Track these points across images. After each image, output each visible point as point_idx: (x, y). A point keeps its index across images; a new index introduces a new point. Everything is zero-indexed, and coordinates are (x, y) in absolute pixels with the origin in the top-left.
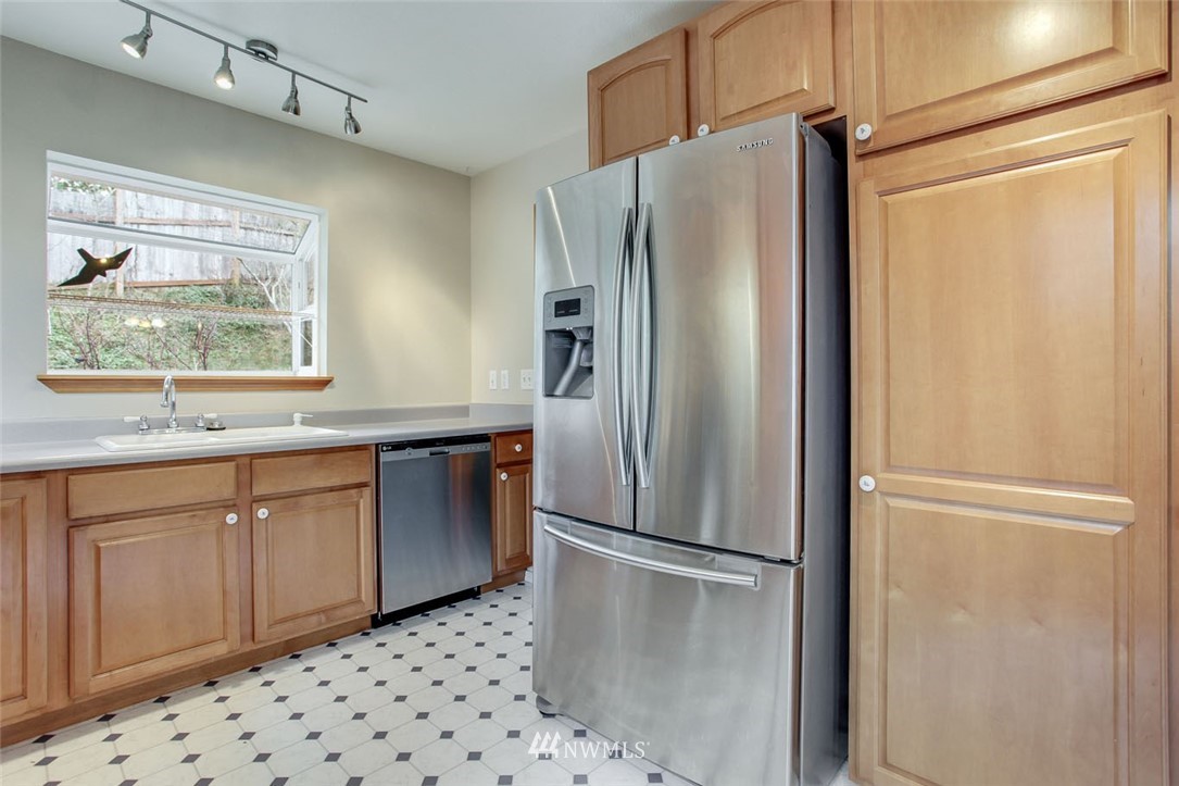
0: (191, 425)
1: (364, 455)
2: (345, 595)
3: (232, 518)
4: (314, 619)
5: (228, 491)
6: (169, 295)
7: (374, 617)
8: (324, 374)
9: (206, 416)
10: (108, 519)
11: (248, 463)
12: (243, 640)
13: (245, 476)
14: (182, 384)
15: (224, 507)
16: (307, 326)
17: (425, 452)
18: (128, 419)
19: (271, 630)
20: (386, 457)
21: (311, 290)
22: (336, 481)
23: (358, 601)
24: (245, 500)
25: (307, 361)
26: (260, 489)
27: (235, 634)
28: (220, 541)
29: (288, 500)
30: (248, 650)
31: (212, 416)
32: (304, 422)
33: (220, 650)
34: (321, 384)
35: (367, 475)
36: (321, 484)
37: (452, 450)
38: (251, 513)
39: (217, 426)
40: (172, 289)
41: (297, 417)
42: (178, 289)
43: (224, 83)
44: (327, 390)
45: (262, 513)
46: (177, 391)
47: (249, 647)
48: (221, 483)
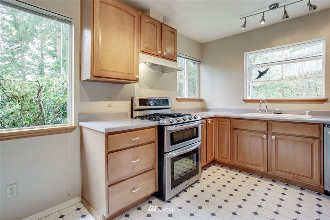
3: (264, 136)
5: (265, 129)
9: (275, 110)
10: (239, 129)
11: (271, 123)
12: (268, 171)
13: (270, 127)
15: (264, 133)
18: (257, 109)
19: (276, 172)
20: (326, 129)
24: (270, 133)
26: (274, 131)
27: (266, 167)
30: (270, 174)
31: (278, 110)
32: (310, 114)
33: (262, 170)
34: (323, 101)
39: (279, 113)
41: (307, 112)
43: (263, 23)
44: (324, 103)
45: (273, 137)
46: (267, 103)
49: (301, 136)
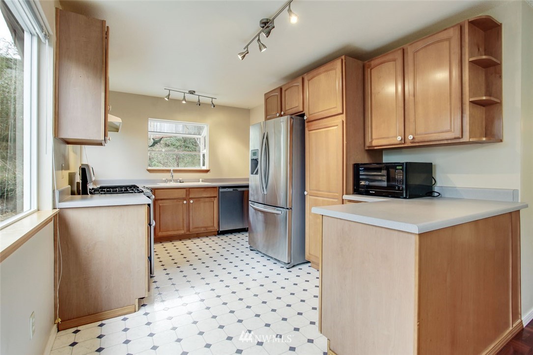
0: (176, 181)
1: (215, 189)
2: (210, 224)
3: (185, 202)
4: (203, 229)
5: (184, 196)
6: (166, 140)
7: (218, 231)
8: (208, 169)
9: (179, 179)
10: (161, 200)
11: (189, 190)
12: (187, 231)
13: (188, 193)
14: (175, 171)
15: (183, 199)
16: (204, 155)
17: (231, 190)
18: (163, 179)
19: (193, 230)
20: (221, 190)
21: (205, 146)
22: (208, 195)
23: (213, 226)
24: (188, 198)
25: (204, 165)
26: (191, 196)
27: (185, 229)
28: (182, 207)
29: (197, 199)
31: (181, 179)
32: (202, 181)
33: (182, 232)
34: (207, 171)
35: (216, 194)
36: (205, 196)
37: (239, 189)
38: (189, 202)
39: (182, 181)
40: (166, 139)
41: (201, 180)
42: (168, 138)
43: (184, 102)
44: (208, 173)
45: (191, 201)
46: (173, 173)
47: (188, 233)
48: (182, 194)
49: (208, 197)
